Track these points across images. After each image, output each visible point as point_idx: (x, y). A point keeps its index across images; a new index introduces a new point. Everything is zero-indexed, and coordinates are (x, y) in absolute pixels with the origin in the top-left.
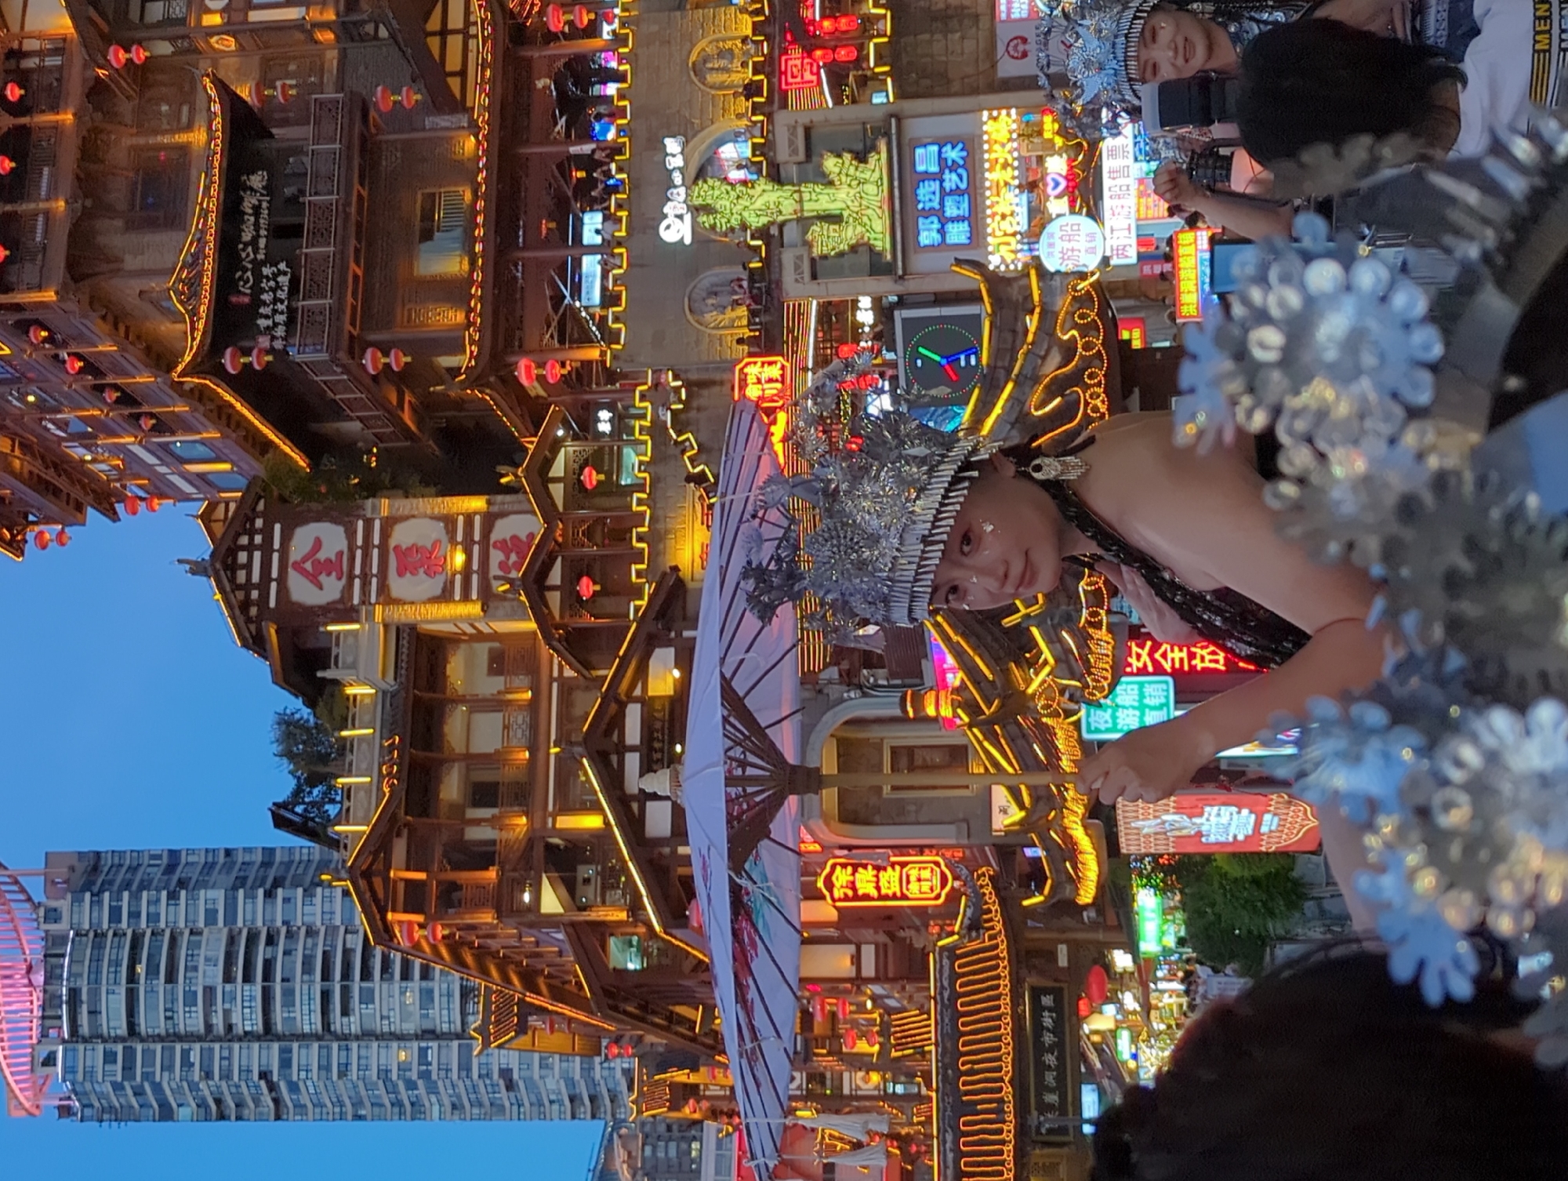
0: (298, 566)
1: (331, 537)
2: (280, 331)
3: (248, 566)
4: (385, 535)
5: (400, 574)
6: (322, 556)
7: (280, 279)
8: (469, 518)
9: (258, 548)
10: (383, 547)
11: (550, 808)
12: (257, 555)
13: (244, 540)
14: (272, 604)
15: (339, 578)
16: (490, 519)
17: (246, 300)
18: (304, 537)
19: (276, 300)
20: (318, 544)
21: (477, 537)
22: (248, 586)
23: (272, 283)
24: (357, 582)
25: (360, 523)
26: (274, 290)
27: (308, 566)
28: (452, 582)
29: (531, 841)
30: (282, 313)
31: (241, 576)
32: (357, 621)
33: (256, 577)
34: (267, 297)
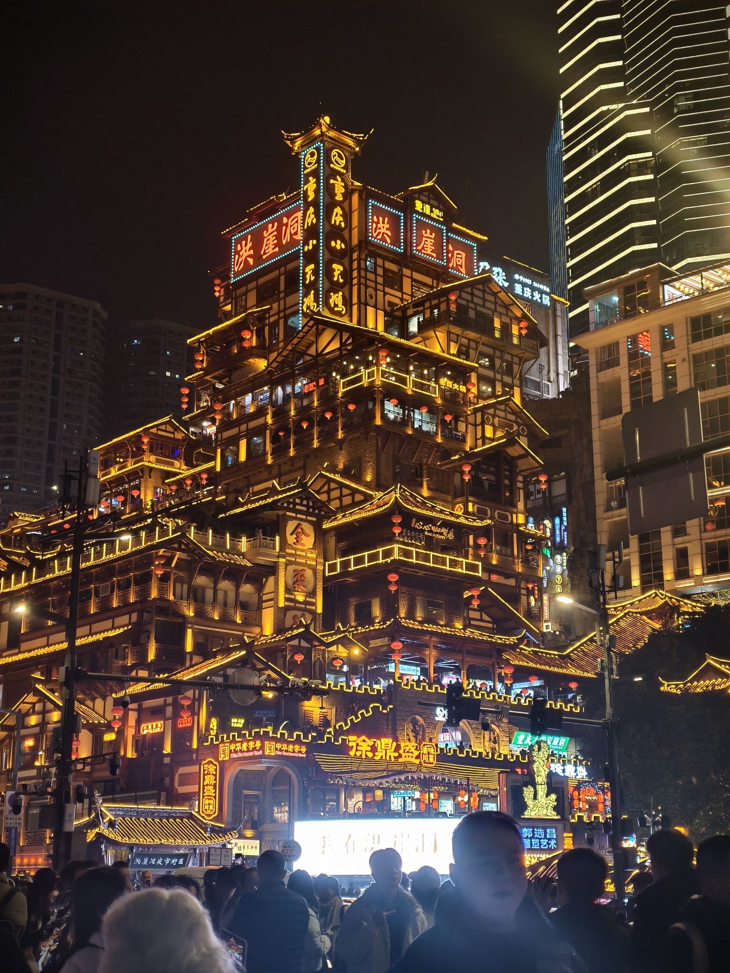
0: (299, 524)
1: (309, 541)
3: (301, 504)
6: (303, 536)
8: (314, 604)
9: (308, 510)
11: (195, 626)
12: (304, 509)
13: (311, 504)
14: (287, 513)
15: (294, 543)
16: (313, 613)
17: (413, 525)
18: (309, 530)
20: (306, 535)
21: (307, 607)
24: (294, 552)
25: (314, 556)
27: (299, 530)
28: (292, 594)
29: (184, 617)
31: (298, 501)
32: (281, 550)
33: (298, 507)
34: (413, 533)
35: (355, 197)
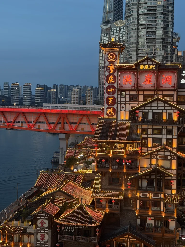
0: (43, 221)
1: (46, 225)
2: (64, 230)
4: (46, 233)
5: (41, 235)
6: (44, 224)
7: (72, 230)
8: (48, 244)
9: (45, 215)
10: (44, 232)
14: (38, 217)
15: (41, 226)
18: (46, 221)
19: (69, 230)
20: (45, 223)
21: (45, 245)
22: (40, 214)
23: (71, 229)
24: (40, 229)
25: (48, 229)
26: (70, 229)
27: (43, 222)
28: (39, 242)
30: (67, 230)
31: (42, 213)
32: (35, 229)
33: (41, 215)
34: (70, 228)
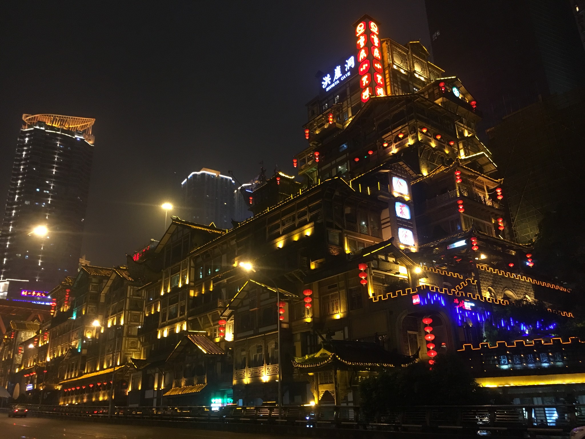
1: (405, 190)
8: (412, 225)
20: (403, 187)
21: (409, 226)
29: (341, 229)
35: (384, 45)
